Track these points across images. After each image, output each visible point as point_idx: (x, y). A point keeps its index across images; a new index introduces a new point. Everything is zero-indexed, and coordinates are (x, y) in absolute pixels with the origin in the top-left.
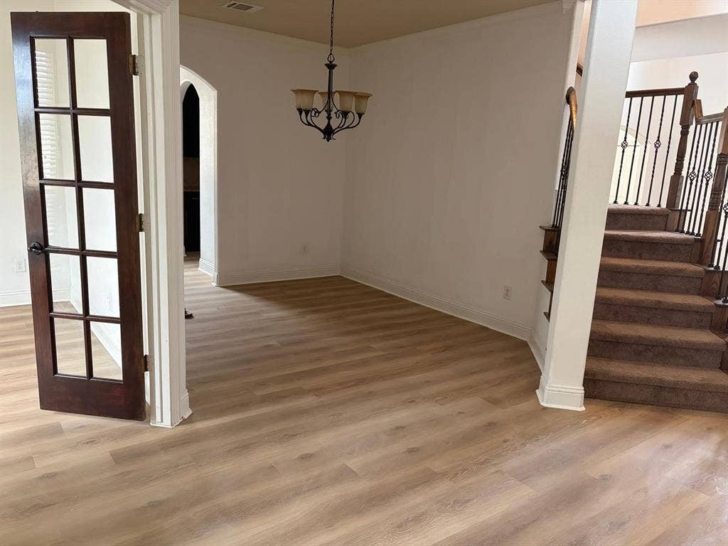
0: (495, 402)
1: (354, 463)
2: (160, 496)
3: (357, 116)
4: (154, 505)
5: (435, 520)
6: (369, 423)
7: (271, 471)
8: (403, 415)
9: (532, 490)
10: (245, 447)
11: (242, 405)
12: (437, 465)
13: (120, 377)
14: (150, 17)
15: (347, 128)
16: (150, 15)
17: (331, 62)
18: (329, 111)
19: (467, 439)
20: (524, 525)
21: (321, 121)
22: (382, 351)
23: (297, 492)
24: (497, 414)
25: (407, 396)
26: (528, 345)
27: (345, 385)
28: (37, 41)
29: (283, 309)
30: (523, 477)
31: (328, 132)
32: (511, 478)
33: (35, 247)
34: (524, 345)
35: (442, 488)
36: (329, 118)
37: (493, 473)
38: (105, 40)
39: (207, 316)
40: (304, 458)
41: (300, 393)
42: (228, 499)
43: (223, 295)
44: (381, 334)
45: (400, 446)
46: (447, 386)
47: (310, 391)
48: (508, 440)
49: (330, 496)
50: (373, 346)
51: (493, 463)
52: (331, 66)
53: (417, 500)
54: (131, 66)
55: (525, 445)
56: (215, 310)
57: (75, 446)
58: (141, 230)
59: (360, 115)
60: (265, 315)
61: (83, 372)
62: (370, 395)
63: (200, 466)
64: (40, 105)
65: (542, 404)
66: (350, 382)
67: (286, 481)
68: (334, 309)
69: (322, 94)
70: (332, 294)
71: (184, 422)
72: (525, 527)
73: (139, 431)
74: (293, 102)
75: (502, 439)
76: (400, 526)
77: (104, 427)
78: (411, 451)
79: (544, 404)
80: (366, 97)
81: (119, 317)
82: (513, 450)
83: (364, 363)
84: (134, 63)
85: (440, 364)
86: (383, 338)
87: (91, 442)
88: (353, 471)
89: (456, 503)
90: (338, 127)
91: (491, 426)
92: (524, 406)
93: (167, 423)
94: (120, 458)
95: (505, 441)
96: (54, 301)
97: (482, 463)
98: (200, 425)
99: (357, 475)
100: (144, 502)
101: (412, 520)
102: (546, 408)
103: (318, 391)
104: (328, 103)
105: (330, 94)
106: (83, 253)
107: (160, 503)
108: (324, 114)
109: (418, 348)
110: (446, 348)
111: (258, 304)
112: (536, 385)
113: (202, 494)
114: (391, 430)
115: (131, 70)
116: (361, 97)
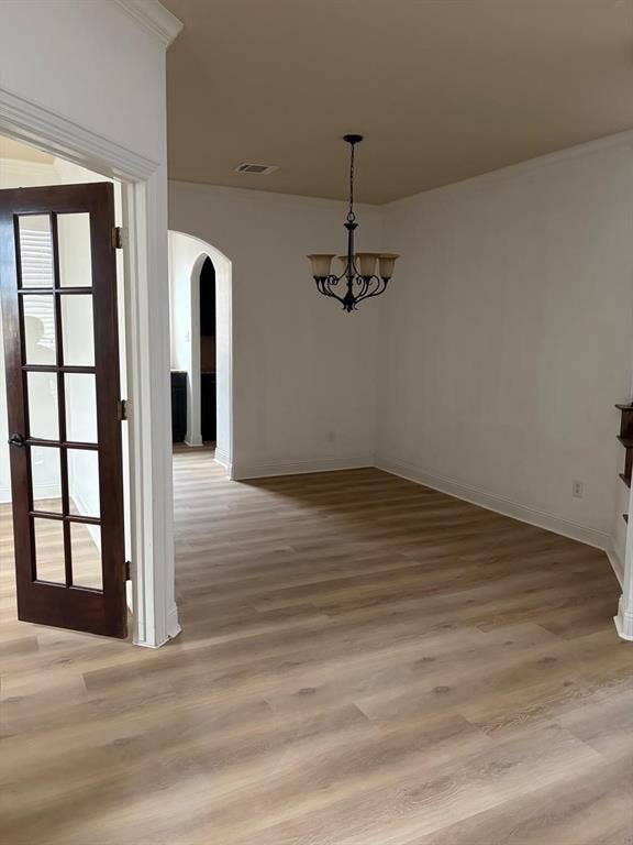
0: (556, 631)
1: (364, 703)
2: (127, 733)
3: (382, 281)
4: (121, 743)
5: (463, 788)
6: (390, 652)
7: (262, 707)
8: (433, 644)
9: (598, 755)
10: (236, 676)
11: (239, 623)
12: (472, 712)
13: (99, 586)
14: (134, 186)
15: (371, 295)
16: (134, 183)
17: (351, 221)
18: (350, 278)
19: (514, 679)
20: (583, 804)
21: (341, 290)
22: (418, 561)
23: (288, 739)
24: (557, 647)
25: (442, 619)
26: (606, 556)
27: (363, 603)
28: (20, 218)
29: (303, 507)
30: (588, 734)
31: (349, 302)
32: (571, 736)
33: (15, 440)
34: (602, 556)
35: (476, 744)
36: (350, 285)
37: (547, 728)
38: (88, 214)
39: (215, 515)
40: (305, 693)
41: (309, 611)
42: (206, 742)
43: (236, 490)
44: (417, 539)
45: (426, 684)
46: (494, 608)
47: (321, 609)
48: (570, 684)
49: (329, 745)
50: (405, 554)
51: (548, 713)
52: (351, 227)
53: (440, 759)
54: (114, 240)
55: (593, 692)
56: (225, 507)
57: (46, 666)
58: (124, 418)
59: (386, 280)
60: (282, 514)
61: (62, 579)
62: (394, 617)
63: (180, 698)
64: (24, 286)
65: (620, 635)
66: (371, 599)
67: (278, 722)
68: (362, 508)
69: (342, 258)
70: (363, 488)
71: (171, 642)
72: (585, 805)
73: (118, 652)
74: (310, 269)
75: (562, 681)
76: (415, 794)
77: (81, 644)
78: (438, 691)
79: (623, 635)
80: (392, 258)
81: (99, 517)
82: (577, 697)
83: (391, 575)
84: (118, 236)
85: (488, 579)
86: (419, 544)
87: (65, 661)
88: (363, 715)
89: (493, 767)
90: (360, 295)
91: (548, 663)
92: (595, 637)
93: (150, 642)
94: (92, 682)
95: (566, 685)
96: (35, 498)
97: (533, 713)
98: (187, 647)
99: (367, 718)
100: (110, 740)
101: (432, 787)
102: (624, 642)
103: (331, 609)
104: (349, 267)
105: (350, 258)
106: (63, 445)
107: (128, 741)
108: (344, 281)
109: (462, 558)
110: (499, 560)
111: (274, 500)
112: (613, 610)
113: (178, 733)
114: (417, 663)
115: (114, 243)
116: (388, 260)
